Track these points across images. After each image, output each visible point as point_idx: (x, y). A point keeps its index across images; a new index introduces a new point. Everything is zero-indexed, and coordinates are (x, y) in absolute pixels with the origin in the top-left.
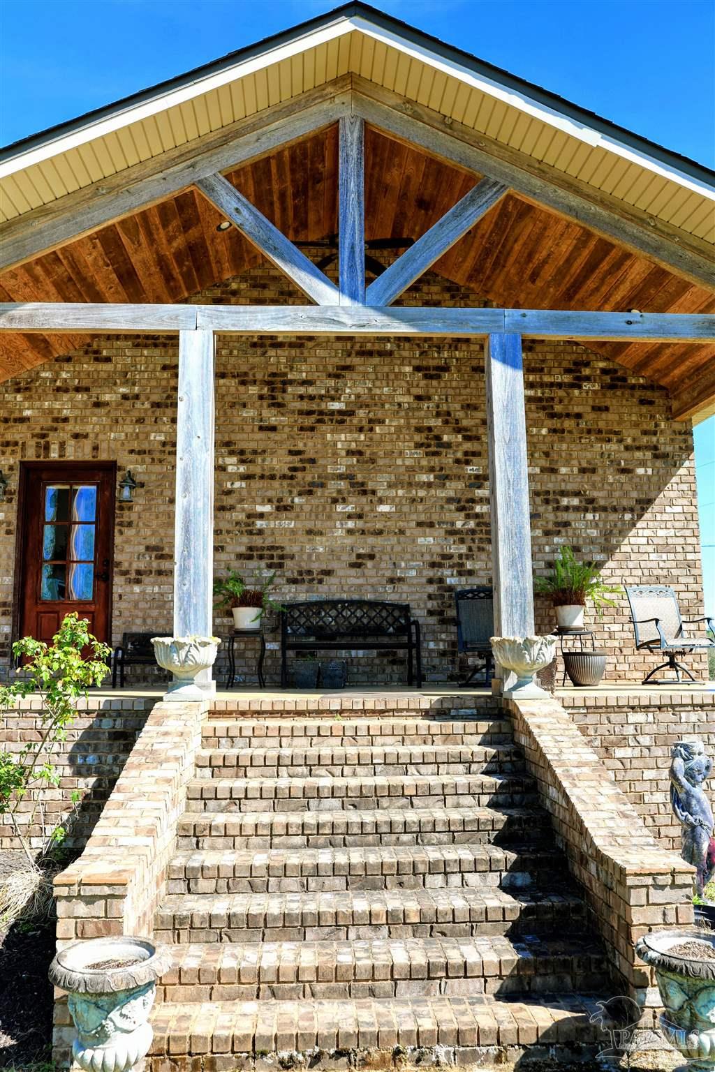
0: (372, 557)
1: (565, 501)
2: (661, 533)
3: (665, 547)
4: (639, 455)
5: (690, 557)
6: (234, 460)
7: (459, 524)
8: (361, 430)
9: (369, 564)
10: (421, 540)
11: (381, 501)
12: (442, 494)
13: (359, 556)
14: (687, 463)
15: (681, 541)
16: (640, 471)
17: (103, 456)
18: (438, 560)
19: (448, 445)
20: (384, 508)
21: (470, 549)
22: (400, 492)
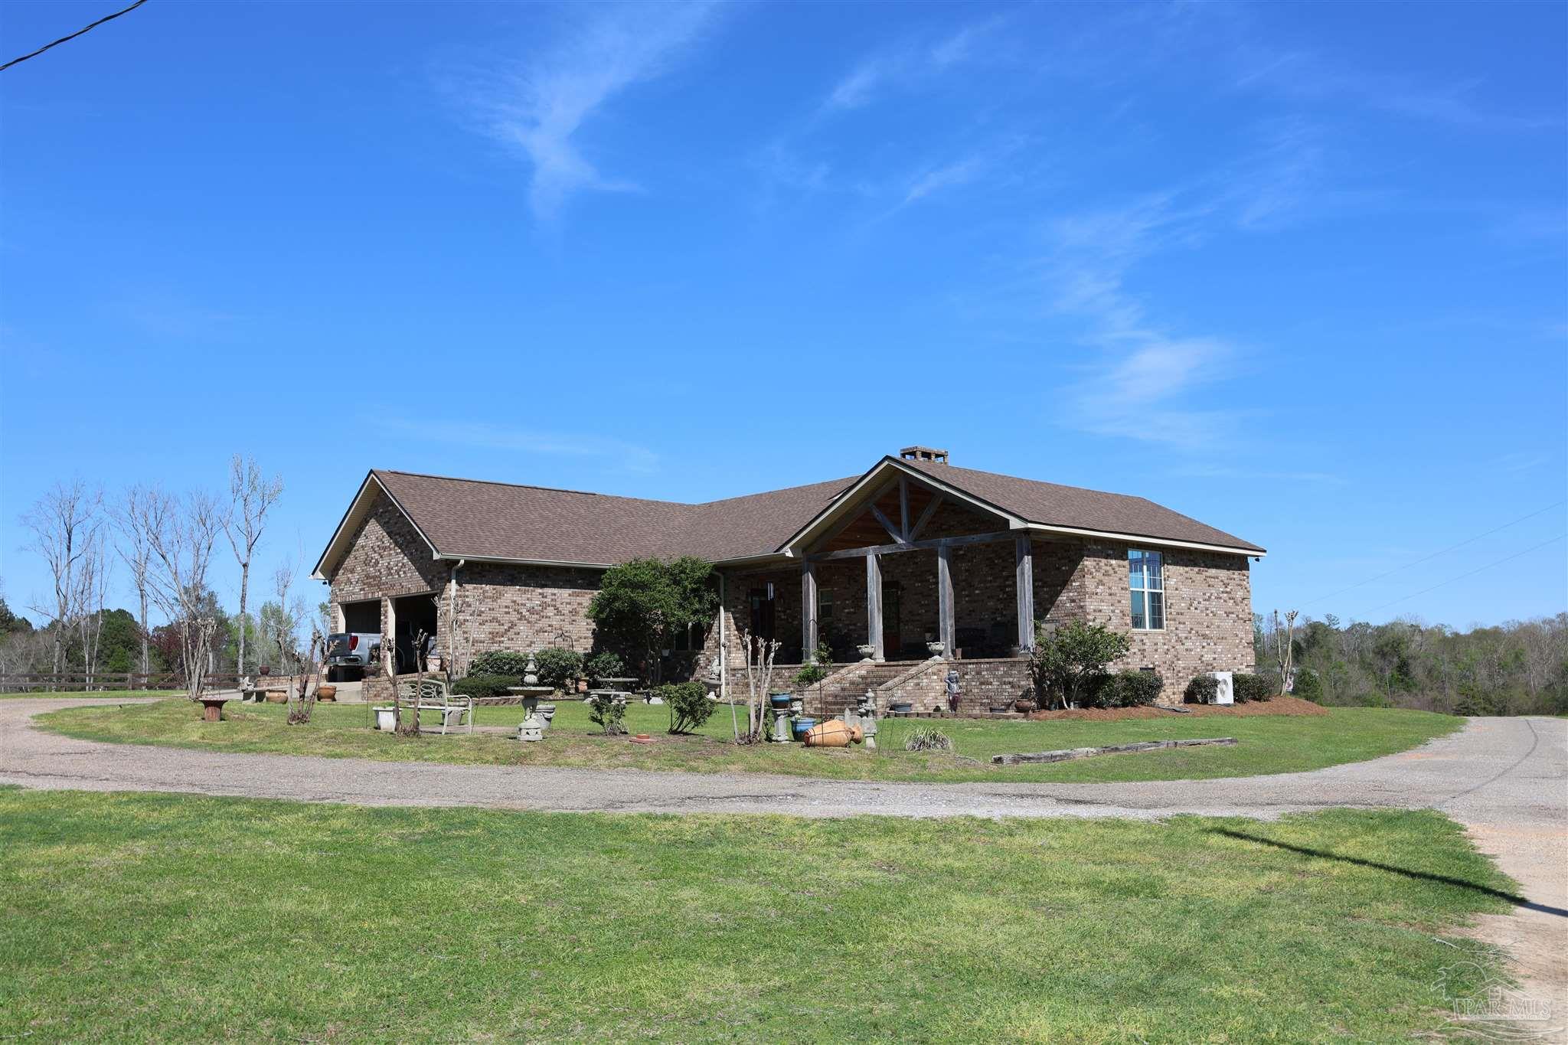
0: (973, 611)
1: (1040, 584)
2: (1071, 594)
3: (1073, 601)
4: (1063, 561)
5: (1082, 604)
6: (931, 577)
7: (1001, 596)
8: (969, 561)
9: (973, 614)
10: (989, 604)
11: (976, 589)
12: (995, 584)
13: (970, 611)
14: (1081, 563)
15: (1079, 597)
16: (1064, 568)
17: (895, 580)
18: (994, 611)
19: (996, 564)
20: (977, 592)
21: (1005, 606)
22: (982, 585)
